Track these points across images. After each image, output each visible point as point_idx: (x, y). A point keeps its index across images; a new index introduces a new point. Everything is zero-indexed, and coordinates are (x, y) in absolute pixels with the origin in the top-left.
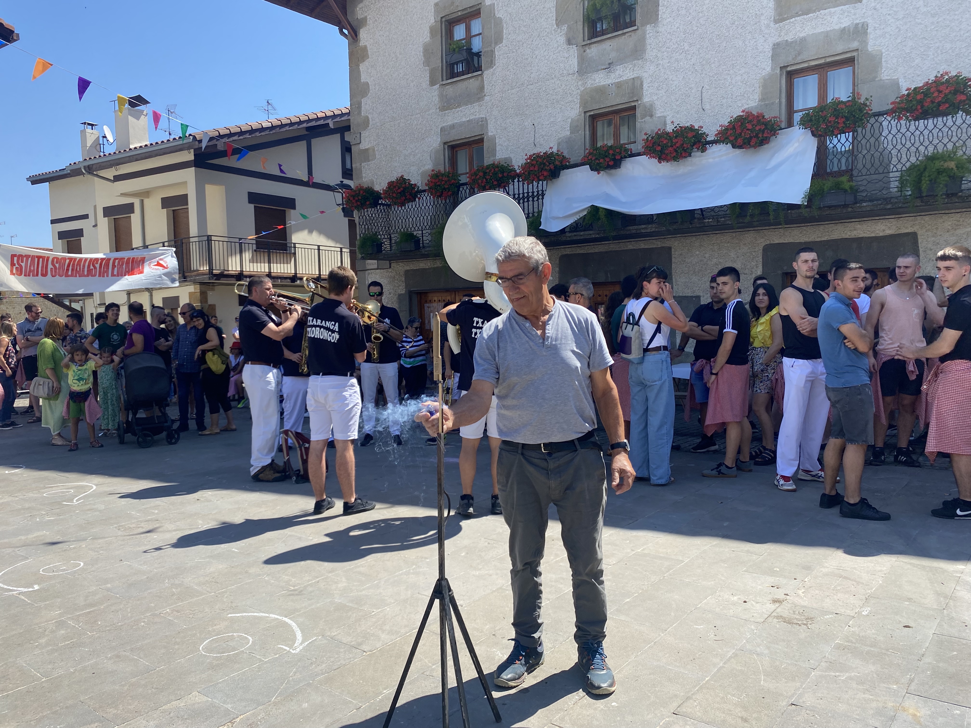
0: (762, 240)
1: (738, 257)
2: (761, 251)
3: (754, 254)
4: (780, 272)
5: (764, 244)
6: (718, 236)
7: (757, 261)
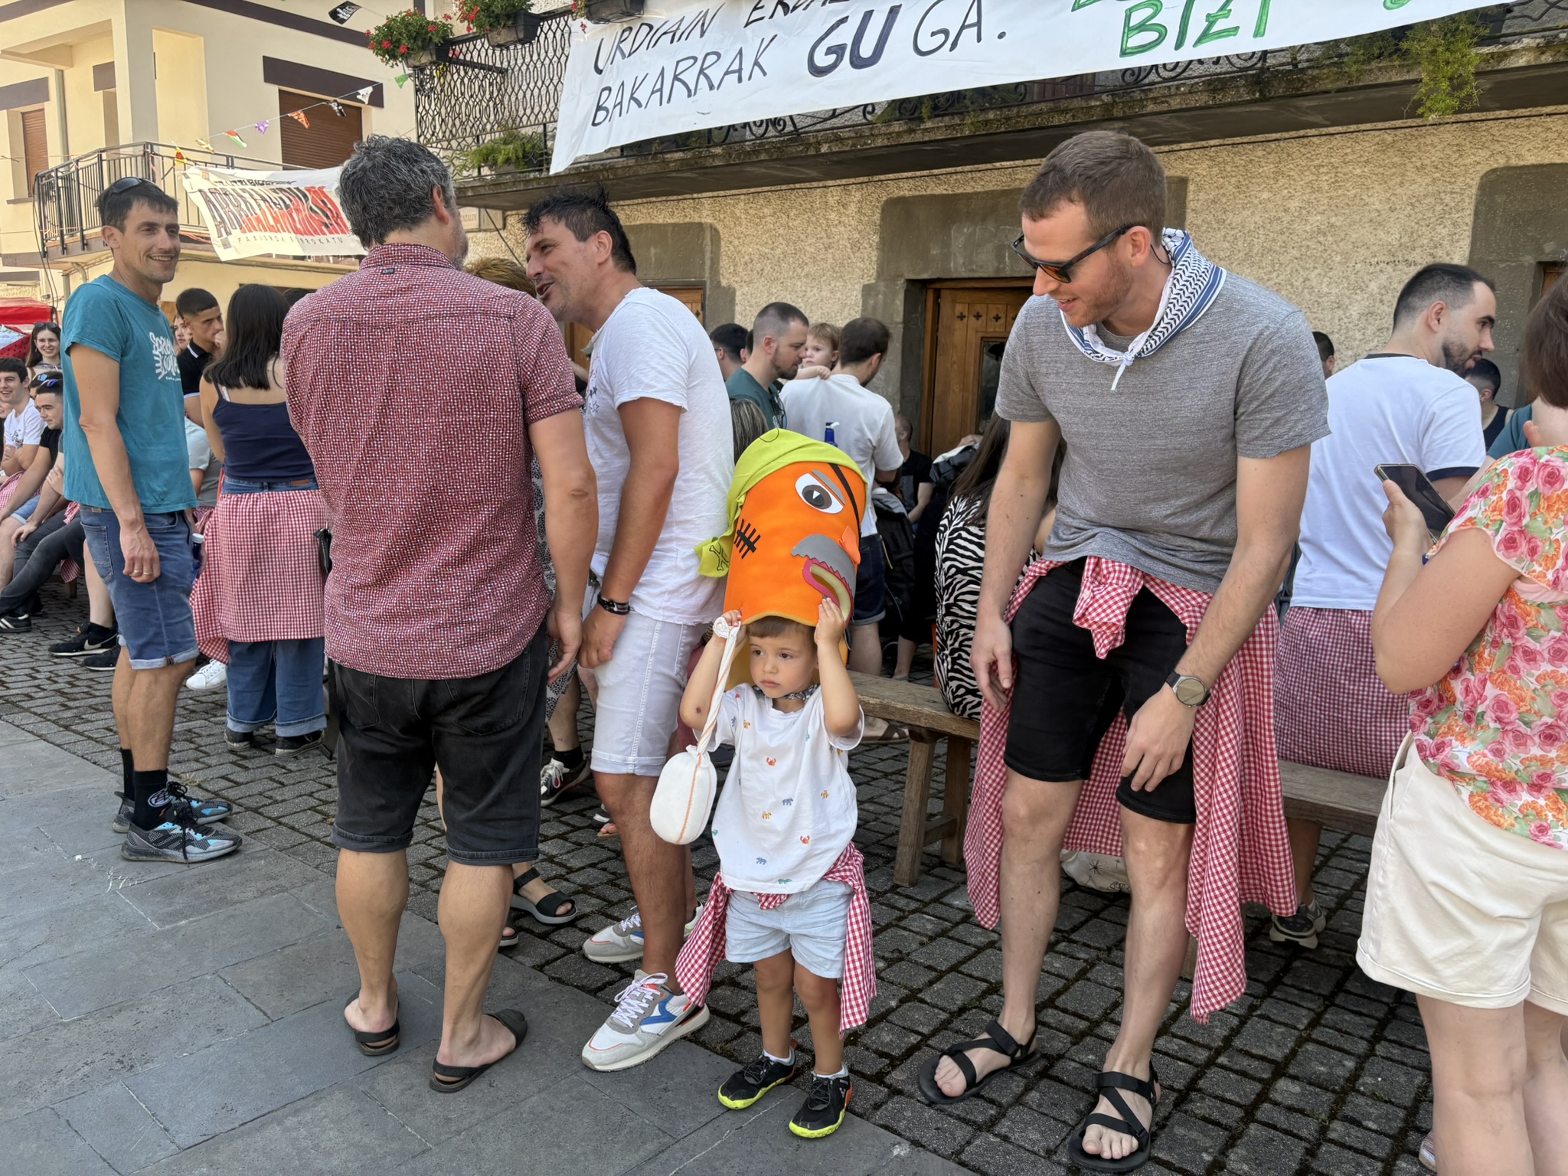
0: (1485, 153)
1: (1392, 210)
2: (1474, 191)
3: (1447, 199)
4: (1529, 260)
5: (1487, 168)
6: (1337, 141)
7: (1455, 224)
